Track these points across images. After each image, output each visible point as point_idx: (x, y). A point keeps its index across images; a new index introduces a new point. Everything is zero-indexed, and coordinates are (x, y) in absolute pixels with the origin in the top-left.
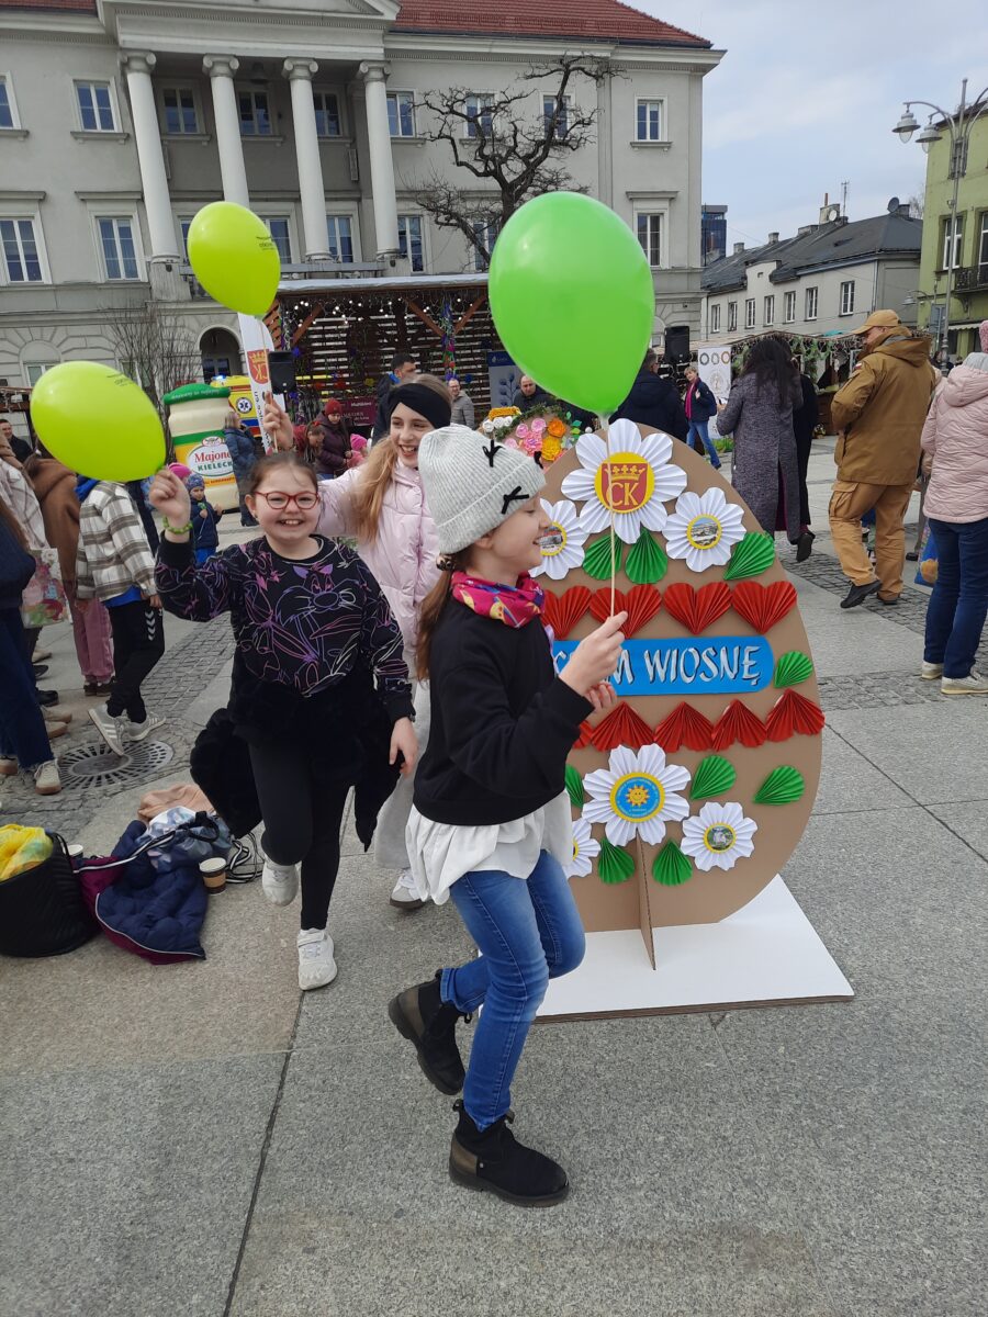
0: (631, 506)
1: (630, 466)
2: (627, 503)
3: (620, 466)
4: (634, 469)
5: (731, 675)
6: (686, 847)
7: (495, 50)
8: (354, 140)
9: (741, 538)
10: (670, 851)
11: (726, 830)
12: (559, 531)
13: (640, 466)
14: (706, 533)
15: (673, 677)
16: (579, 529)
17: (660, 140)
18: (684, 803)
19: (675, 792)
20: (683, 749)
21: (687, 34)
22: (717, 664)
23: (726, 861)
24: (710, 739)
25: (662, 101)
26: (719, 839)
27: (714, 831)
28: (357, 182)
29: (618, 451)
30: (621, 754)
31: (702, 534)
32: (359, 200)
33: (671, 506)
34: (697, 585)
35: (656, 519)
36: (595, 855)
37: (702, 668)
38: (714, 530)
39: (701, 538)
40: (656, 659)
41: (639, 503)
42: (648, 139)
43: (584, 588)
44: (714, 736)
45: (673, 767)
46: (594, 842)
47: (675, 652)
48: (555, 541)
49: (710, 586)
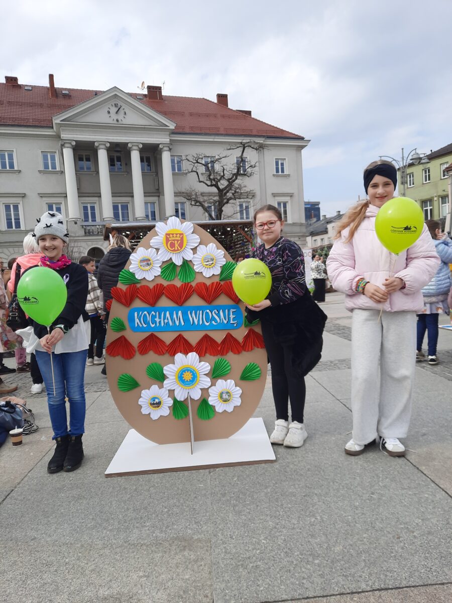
0: (178, 250)
1: (177, 234)
2: (176, 249)
3: (173, 234)
4: (178, 235)
5: (225, 322)
6: (211, 401)
7: (215, 140)
8: (157, 173)
9: (224, 263)
10: (204, 402)
11: (228, 393)
12: (149, 260)
13: (180, 234)
14: (210, 261)
15: (201, 323)
16: (158, 260)
17: (285, 174)
18: (209, 380)
19: (205, 375)
20: (207, 355)
21: (294, 134)
22: (219, 317)
23: (229, 408)
24: (218, 350)
25: (285, 159)
26: (225, 397)
27: (223, 393)
28: (158, 189)
29: (172, 228)
30: (179, 356)
31: (208, 261)
32: (159, 196)
33: (194, 250)
34: (208, 283)
35: (189, 256)
36: (171, 405)
37: (213, 319)
38: (212, 260)
39: (208, 263)
40: (193, 315)
41: (181, 248)
42: (280, 173)
43: (161, 284)
44: (219, 349)
45: (203, 363)
46: (170, 399)
47: (201, 312)
48: (148, 264)
49: (213, 284)
